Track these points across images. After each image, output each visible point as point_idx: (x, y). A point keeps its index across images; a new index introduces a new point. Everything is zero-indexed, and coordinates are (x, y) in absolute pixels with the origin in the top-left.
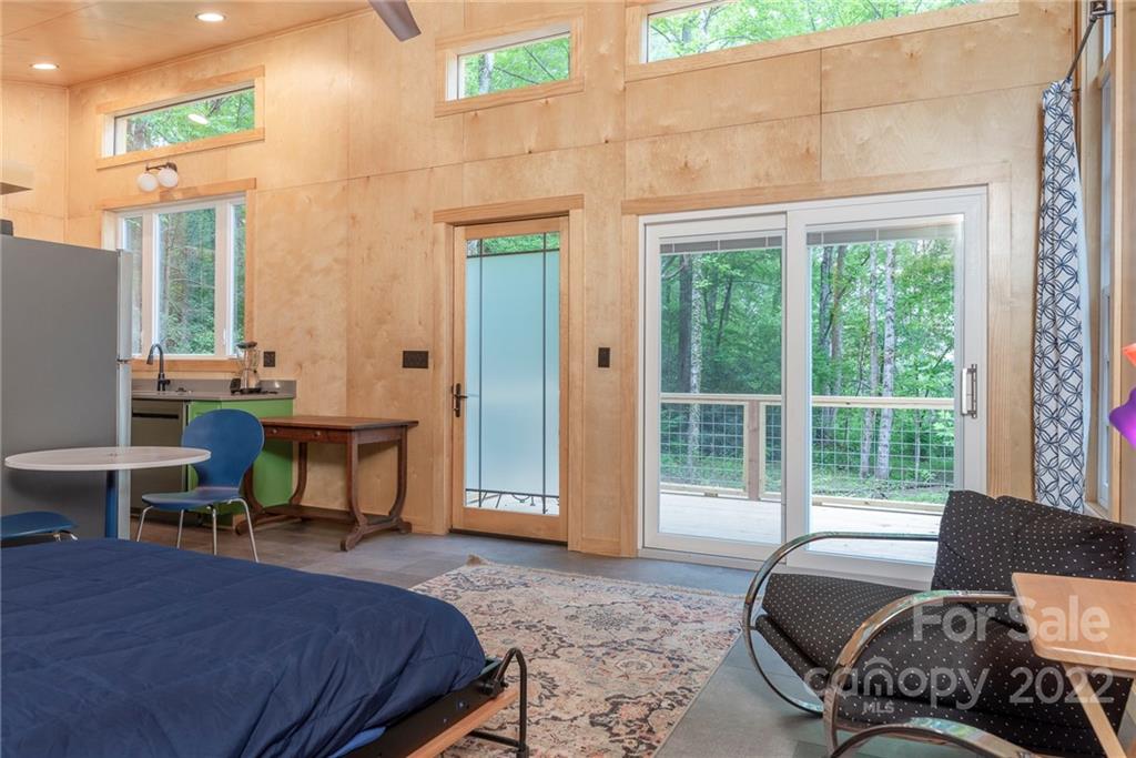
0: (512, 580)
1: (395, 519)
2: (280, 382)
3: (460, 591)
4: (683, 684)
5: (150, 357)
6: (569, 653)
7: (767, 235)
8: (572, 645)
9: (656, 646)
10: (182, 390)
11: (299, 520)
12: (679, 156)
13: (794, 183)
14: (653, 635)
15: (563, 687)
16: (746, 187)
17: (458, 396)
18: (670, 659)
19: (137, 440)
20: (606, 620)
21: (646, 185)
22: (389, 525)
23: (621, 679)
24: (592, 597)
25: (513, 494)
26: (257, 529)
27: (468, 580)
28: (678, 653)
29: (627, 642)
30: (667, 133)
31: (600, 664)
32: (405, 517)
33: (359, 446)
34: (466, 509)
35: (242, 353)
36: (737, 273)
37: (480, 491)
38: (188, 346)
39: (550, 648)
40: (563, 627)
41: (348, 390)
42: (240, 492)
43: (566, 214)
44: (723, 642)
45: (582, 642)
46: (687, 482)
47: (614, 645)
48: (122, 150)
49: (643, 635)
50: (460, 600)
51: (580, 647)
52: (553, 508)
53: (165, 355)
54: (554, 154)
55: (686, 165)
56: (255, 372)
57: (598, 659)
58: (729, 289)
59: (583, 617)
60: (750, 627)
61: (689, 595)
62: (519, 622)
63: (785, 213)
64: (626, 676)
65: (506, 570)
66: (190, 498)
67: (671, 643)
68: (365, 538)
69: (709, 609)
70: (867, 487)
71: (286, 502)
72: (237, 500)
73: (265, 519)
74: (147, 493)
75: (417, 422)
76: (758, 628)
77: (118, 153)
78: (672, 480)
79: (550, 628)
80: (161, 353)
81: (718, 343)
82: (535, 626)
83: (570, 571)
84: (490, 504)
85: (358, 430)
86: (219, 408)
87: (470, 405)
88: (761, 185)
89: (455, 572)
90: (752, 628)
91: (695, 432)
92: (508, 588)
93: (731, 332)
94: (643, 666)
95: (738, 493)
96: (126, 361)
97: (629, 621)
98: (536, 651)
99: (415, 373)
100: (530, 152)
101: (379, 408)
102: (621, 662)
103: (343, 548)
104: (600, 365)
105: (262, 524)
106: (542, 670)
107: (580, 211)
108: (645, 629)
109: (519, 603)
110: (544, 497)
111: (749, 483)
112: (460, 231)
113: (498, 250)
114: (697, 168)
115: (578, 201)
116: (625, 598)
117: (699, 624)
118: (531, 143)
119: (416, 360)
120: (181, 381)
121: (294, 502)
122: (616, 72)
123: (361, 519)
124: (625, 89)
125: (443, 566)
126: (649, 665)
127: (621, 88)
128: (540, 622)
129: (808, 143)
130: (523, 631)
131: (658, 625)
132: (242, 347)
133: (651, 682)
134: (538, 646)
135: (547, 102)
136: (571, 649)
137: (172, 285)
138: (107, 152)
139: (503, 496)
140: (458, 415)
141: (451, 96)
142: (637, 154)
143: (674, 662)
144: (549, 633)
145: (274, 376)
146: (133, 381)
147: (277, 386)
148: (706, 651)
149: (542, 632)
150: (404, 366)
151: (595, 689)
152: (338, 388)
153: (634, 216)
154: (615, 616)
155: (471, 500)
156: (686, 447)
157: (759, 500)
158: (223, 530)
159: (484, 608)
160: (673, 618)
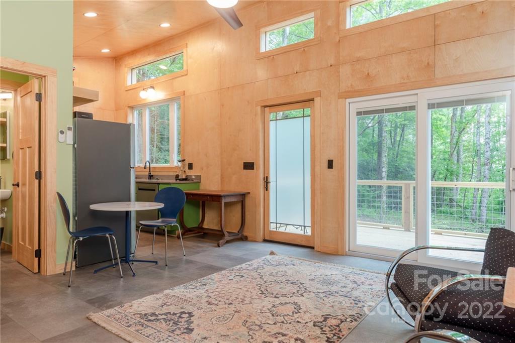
0: (288, 262)
1: (240, 235)
2: (195, 176)
3: (264, 266)
4: (359, 312)
5: (145, 166)
6: (308, 295)
7: (408, 105)
8: (310, 292)
9: (348, 294)
10: (157, 179)
11: (202, 233)
12: (365, 70)
13: (421, 80)
14: (348, 290)
15: (304, 309)
16: (397, 83)
17: (267, 182)
18: (354, 300)
19: (138, 199)
20: (327, 282)
21: (349, 85)
22: (238, 237)
23: (330, 308)
24: (322, 271)
25: (293, 225)
26: (184, 237)
27: (269, 261)
28: (358, 298)
29: (335, 292)
30: (359, 60)
31: (322, 301)
32: (245, 234)
33: (225, 203)
34: (271, 231)
35: (180, 164)
36: (406, 122)
37: (276, 223)
38: (163, 161)
39: (300, 292)
40: (307, 284)
41: (221, 179)
42: (177, 221)
43: (313, 100)
44: (380, 294)
45: (315, 290)
46: (380, 222)
47: (329, 293)
48: (135, 82)
49: (343, 289)
50: (264, 270)
51: (314, 293)
52: (309, 232)
53: (151, 165)
54: (308, 72)
55: (368, 74)
56: (185, 171)
57: (321, 298)
58: (403, 131)
59: (317, 280)
60: (388, 288)
61: (368, 273)
62: (288, 280)
63: (417, 94)
64: (333, 306)
65: (286, 258)
66: (158, 222)
67: (356, 293)
68: (228, 242)
69: (376, 280)
70: (474, 227)
71: (197, 226)
72: (175, 224)
73: (189, 233)
74: (141, 220)
75: (249, 193)
76: (391, 288)
77: (133, 83)
78: (373, 221)
79: (301, 284)
80: (149, 164)
81: (397, 157)
82: (295, 283)
83: (314, 259)
84: (282, 230)
85: (224, 196)
86: (170, 186)
87: (272, 186)
88: (405, 81)
89: (264, 258)
90: (389, 288)
91: (384, 199)
92: (286, 266)
93: (404, 151)
94: (341, 303)
95: (399, 228)
96: (133, 168)
97: (338, 282)
98: (294, 293)
99: (249, 172)
100: (297, 73)
101: (234, 187)
102: (331, 301)
103: (219, 246)
104: (329, 168)
105: (187, 235)
106: (296, 301)
107: (320, 98)
108: (345, 287)
109: (290, 272)
110: (304, 226)
111: (405, 223)
112: (267, 109)
113: (292, 116)
114: (373, 75)
115: (319, 94)
116: (337, 273)
117: (371, 286)
118: (297, 69)
119: (249, 166)
120: (157, 175)
121: (200, 226)
122: (335, 33)
123: (226, 234)
124: (339, 41)
125: (258, 255)
126: (344, 303)
127: (338, 40)
128: (297, 281)
129: (428, 60)
130: (290, 284)
131: (352, 285)
132: (180, 161)
133: (343, 310)
134: (295, 291)
135: (304, 50)
136: (309, 293)
137: (157, 136)
138: (129, 83)
139: (288, 226)
140: (267, 190)
141: (263, 50)
142: (345, 70)
143: (356, 302)
144: (301, 286)
145: (192, 173)
146: (136, 175)
147: (194, 177)
148: (371, 298)
149: (298, 285)
150: (244, 169)
151: (318, 311)
152: (217, 178)
153: (344, 99)
154: (332, 280)
155: (272, 227)
156: (380, 206)
157: (410, 231)
158: (169, 236)
159: (274, 274)
160: (358, 283)
